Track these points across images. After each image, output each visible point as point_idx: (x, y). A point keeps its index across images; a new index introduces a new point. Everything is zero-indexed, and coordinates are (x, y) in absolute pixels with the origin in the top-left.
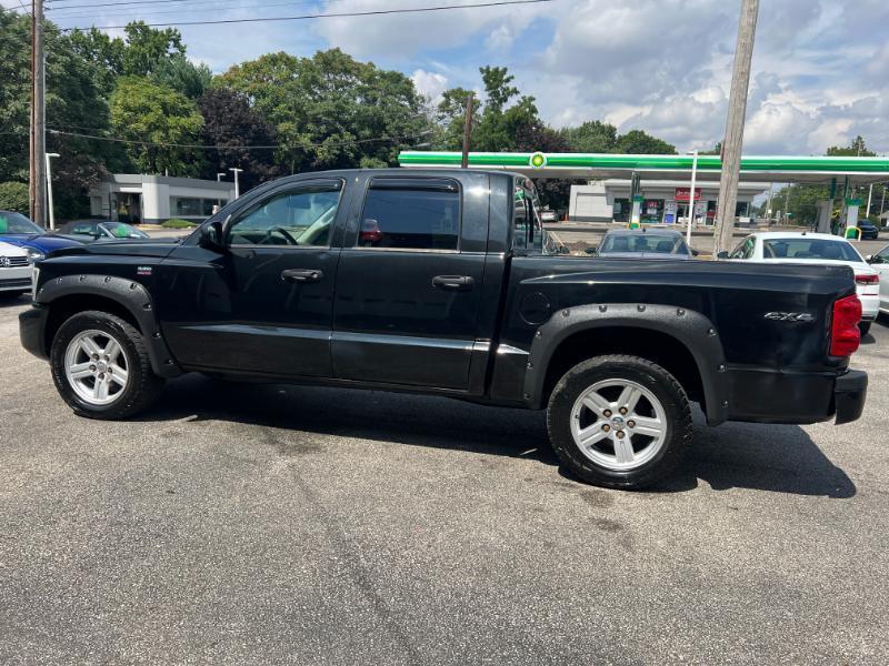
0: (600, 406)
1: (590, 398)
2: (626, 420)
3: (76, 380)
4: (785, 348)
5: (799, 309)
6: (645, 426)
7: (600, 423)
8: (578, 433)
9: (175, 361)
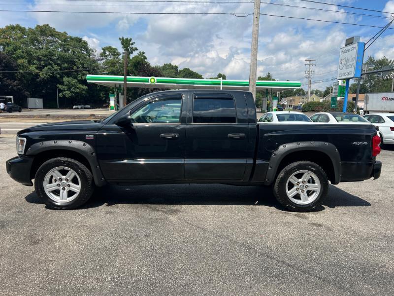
0: (296, 181)
1: (292, 179)
2: (305, 186)
3: (49, 192)
4: (359, 155)
5: (363, 141)
6: (311, 187)
7: (295, 188)
8: (288, 192)
9: (105, 178)
